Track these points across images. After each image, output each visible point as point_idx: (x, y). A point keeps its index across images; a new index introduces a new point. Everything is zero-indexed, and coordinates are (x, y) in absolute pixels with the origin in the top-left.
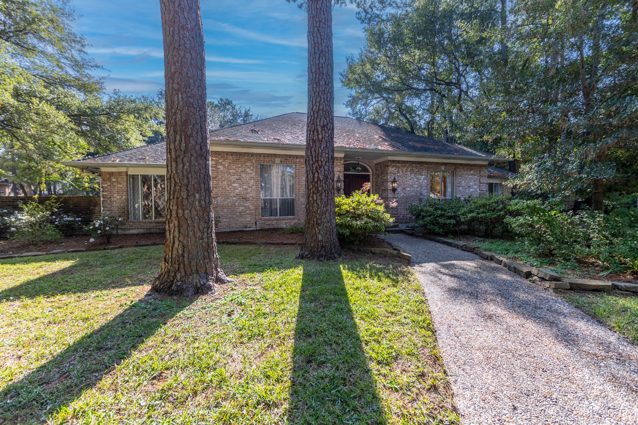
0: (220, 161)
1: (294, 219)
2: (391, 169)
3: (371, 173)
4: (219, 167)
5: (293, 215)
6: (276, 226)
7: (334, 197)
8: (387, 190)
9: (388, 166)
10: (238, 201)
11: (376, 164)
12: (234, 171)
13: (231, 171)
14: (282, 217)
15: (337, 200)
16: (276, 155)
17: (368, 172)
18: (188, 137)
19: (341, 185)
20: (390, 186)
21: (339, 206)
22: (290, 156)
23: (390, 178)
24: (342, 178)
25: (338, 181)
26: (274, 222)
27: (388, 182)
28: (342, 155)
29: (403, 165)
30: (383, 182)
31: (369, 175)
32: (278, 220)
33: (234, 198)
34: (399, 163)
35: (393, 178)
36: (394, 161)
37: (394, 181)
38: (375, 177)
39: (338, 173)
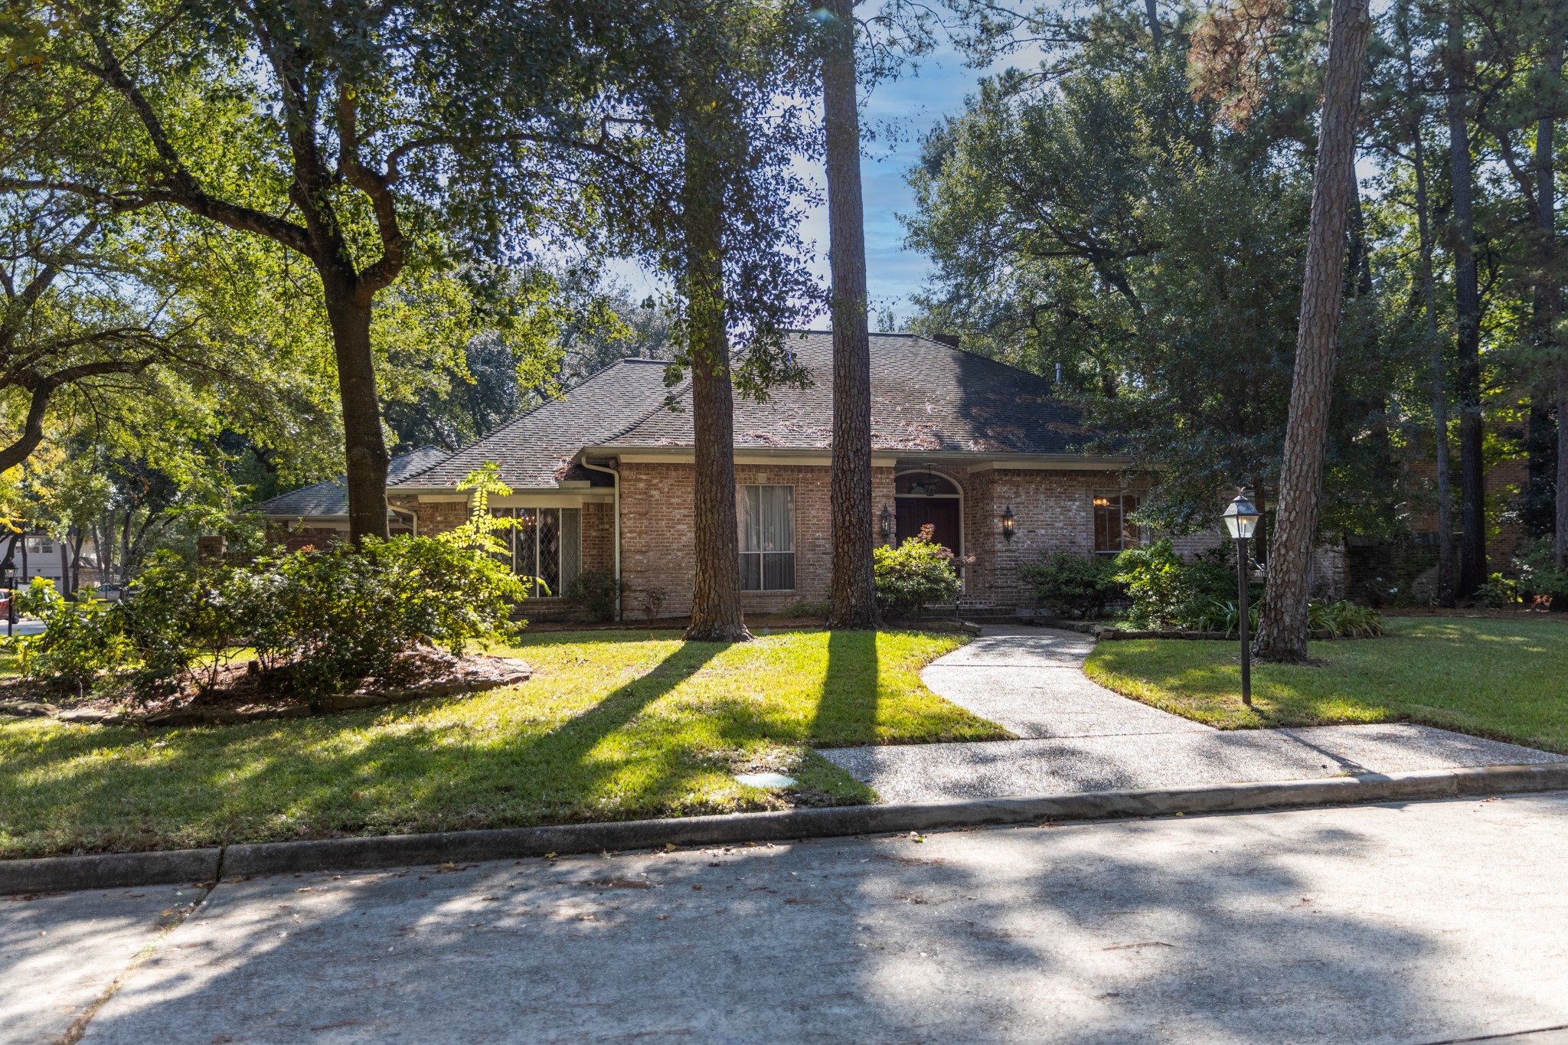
0: (655, 481)
1: (793, 595)
2: (999, 489)
3: (961, 496)
4: (653, 492)
5: (793, 588)
6: (758, 610)
7: (872, 547)
8: (994, 534)
9: (993, 482)
10: (687, 560)
11: (972, 475)
12: (678, 500)
13: (674, 500)
14: (769, 591)
15: (877, 552)
16: (758, 468)
17: (955, 492)
18: (723, 487)
19: (891, 526)
20: (999, 525)
21: (879, 561)
22: (786, 468)
23: (998, 508)
24: (892, 510)
25: (885, 516)
26: (754, 601)
27: (994, 516)
28: (892, 463)
29: (1028, 478)
30: (985, 517)
31: (957, 500)
32: (761, 597)
33: (679, 554)
34: (1019, 475)
35: (1004, 508)
36: (1006, 472)
37: (1007, 515)
38: (970, 503)
39: (884, 500)
